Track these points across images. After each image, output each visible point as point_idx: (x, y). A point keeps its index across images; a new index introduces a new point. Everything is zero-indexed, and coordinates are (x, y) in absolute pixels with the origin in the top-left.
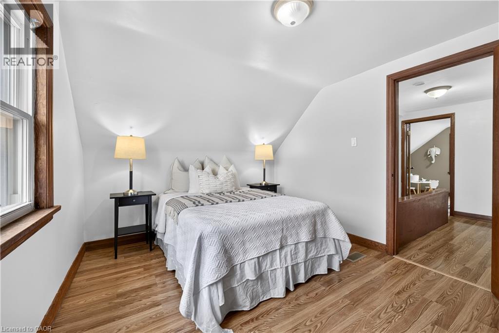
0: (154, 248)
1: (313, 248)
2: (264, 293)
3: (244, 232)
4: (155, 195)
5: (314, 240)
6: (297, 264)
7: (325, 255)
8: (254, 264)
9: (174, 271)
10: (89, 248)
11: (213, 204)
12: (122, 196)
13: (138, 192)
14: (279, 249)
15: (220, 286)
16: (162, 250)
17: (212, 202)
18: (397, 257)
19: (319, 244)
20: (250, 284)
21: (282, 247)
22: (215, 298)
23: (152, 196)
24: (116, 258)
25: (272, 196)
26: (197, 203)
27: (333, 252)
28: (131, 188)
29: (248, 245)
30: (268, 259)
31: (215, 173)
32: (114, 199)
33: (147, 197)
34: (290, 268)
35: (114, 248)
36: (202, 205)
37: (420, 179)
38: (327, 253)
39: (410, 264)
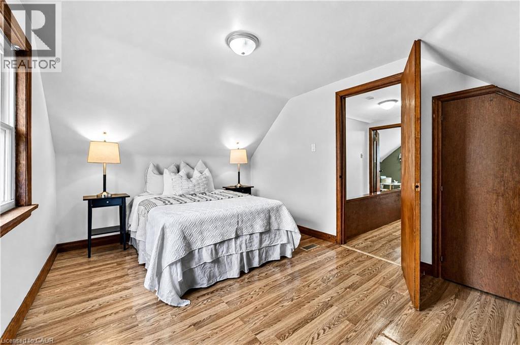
0: (128, 248)
1: (267, 239)
2: (220, 275)
3: (202, 223)
4: (129, 196)
5: (267, 231)
6: (252, 251)
7: (278, 244)
8: (210, 251)
9: (144, 265)
10: (61, 250)
11: (181, 203)
12: (96, 198)
13: (112, 195)
14: (235, 238)
15: (179, 265)
16: (136, 249)
17: (181, 201)
18: (345, 246)
19: (273, 236)
20: (208, 266)
21: (237, 237)
22: (174, 276)
23: (126, 198)
24: (89, 257)
25: (239, 196)
26: (167, 202)
27: (285, 241)
28: (105, 190)
29: (205, 234)
30: (225, 246)
31: (189, 177)
32: (87, 201)
33: (121, 199)
34: (244, 254)
35: (87, 249)
36: (172, 204)
37: (393, 181)
38: (280, 242)
39: (352, 250)
